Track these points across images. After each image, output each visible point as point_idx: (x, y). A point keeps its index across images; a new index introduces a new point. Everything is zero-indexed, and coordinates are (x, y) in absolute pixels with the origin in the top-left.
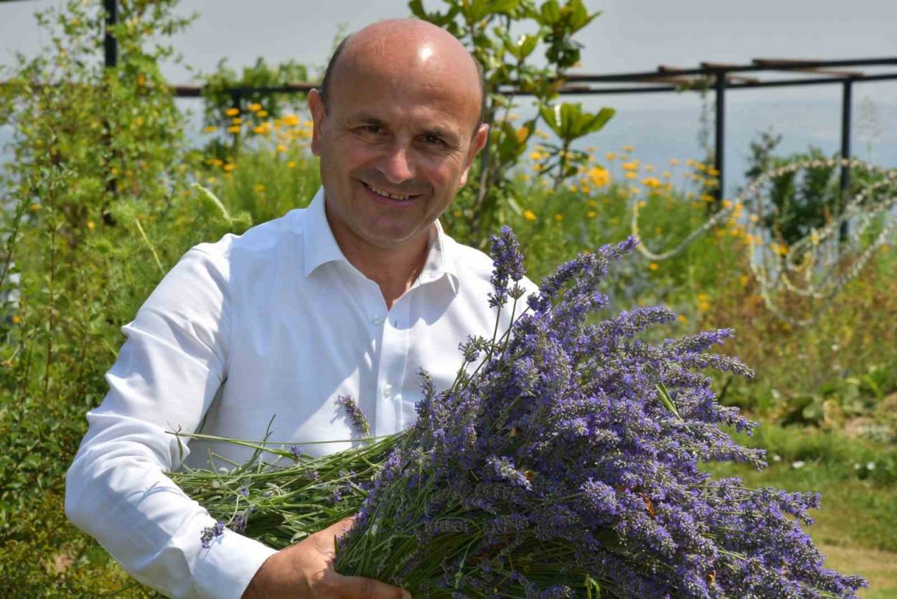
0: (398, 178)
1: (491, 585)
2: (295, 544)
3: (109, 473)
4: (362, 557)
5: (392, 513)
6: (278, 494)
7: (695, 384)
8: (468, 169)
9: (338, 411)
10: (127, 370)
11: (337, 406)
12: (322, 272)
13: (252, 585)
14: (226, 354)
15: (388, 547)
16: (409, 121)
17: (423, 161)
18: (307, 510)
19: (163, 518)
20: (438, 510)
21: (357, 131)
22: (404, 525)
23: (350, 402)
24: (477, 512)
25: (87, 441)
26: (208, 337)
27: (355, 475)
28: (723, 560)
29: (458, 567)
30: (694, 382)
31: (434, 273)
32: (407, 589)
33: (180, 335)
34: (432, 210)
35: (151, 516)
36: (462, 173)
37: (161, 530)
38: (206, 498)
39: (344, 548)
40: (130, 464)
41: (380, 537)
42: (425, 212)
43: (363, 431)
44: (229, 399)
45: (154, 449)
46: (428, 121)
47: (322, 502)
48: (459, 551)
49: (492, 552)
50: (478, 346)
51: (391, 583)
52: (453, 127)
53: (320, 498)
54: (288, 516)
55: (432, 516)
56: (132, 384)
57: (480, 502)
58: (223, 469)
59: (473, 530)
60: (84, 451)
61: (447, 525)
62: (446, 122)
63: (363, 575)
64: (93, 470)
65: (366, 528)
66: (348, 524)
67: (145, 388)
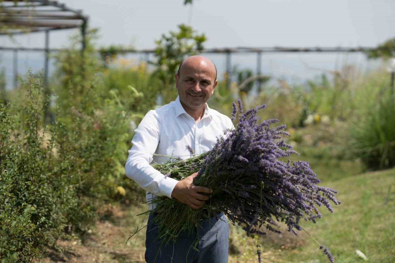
0: (197, 91)
1: (233, 187)
2: (182, 180)
3: (136, 165)
4: (201, 181)
5: (208, 170)
6: (177, 168)
7: (278, 138)
8: (214, 89)
9: (186, 148)
10: (137, 140)
11: (186, 147)
12: (181, 116)
13: (174, 189)
14: (160, 136)
15: (208, 179)
16: (200, 77)
17: (203, 87)
18: (183, 172)
19: (150, 175)
20: (221, 170)
21: (186, 81)
22: (212, 174)
23: (189, 146)
24: (231, 170)
25: (129, 157)
26: (156, 133)
27: (194, 163)
28: (292, 177)
29: (226, 183)
30: (277, 137)
31: (207, 115)
32: (212, 189)
33: (149, 132)
34: (205, 99)
35: (148, 174)
36: (212, 90)
37: (151, 177)
38: (160, 170)
39: (196, 179)
40: (141, 162)
41: (206, 177)
42: (204, 99)
43: (192, 153)
44: (161, 147)
45: (145, 159)
46: (204, 77)
47: (187, 170)
48: (225, 179)
49: (233, 179)
50: (228, 131)
51: (208, 187)
52: (209, 79)
53: (187, 169)
54: (180, 173)
55: (219, 171)
56: (138, 144)
57: (232, 167)
58: (163, 163)
59: (230, 174)
60: (129, 160)
61: (223, 173)
62: (208, 78)
63: (201, 186)
64: (132, 164)
65: (201, 175)
66: (196, 174)
67: (142, 144)
